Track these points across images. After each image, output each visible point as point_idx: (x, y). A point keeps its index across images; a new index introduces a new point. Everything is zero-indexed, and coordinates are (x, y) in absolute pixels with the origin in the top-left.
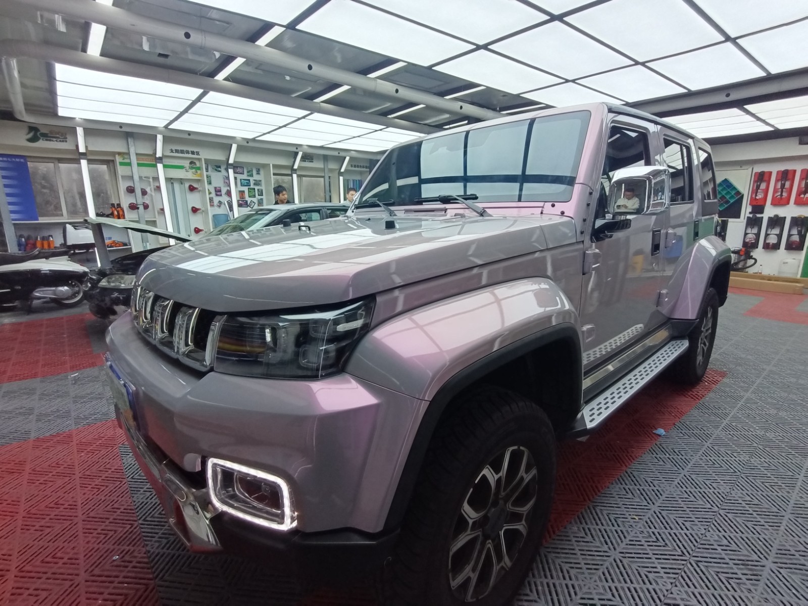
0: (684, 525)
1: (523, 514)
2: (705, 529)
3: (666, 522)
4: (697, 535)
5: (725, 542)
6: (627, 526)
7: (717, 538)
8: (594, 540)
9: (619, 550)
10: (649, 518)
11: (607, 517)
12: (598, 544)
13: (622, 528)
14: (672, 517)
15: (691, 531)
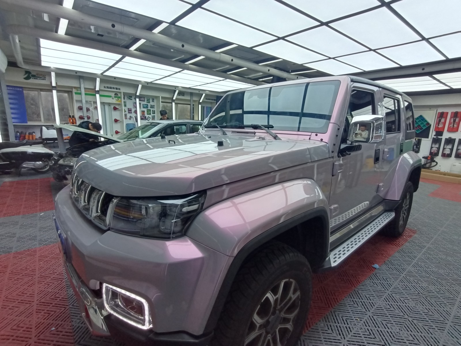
0: (387, 325)
1: (291, 319)
2: (399, 329)
3: (376, 323)
4: (394, 332)
5: (411, 338)
6: (353, 325)
7: (406, 335)
8: (333, 332)
9: (347, 339)
10: (366, 320)
11: (341, 318)
12: (335, 335)
13: (350, 325)
14: (379, 319)
15: (391, 330)
